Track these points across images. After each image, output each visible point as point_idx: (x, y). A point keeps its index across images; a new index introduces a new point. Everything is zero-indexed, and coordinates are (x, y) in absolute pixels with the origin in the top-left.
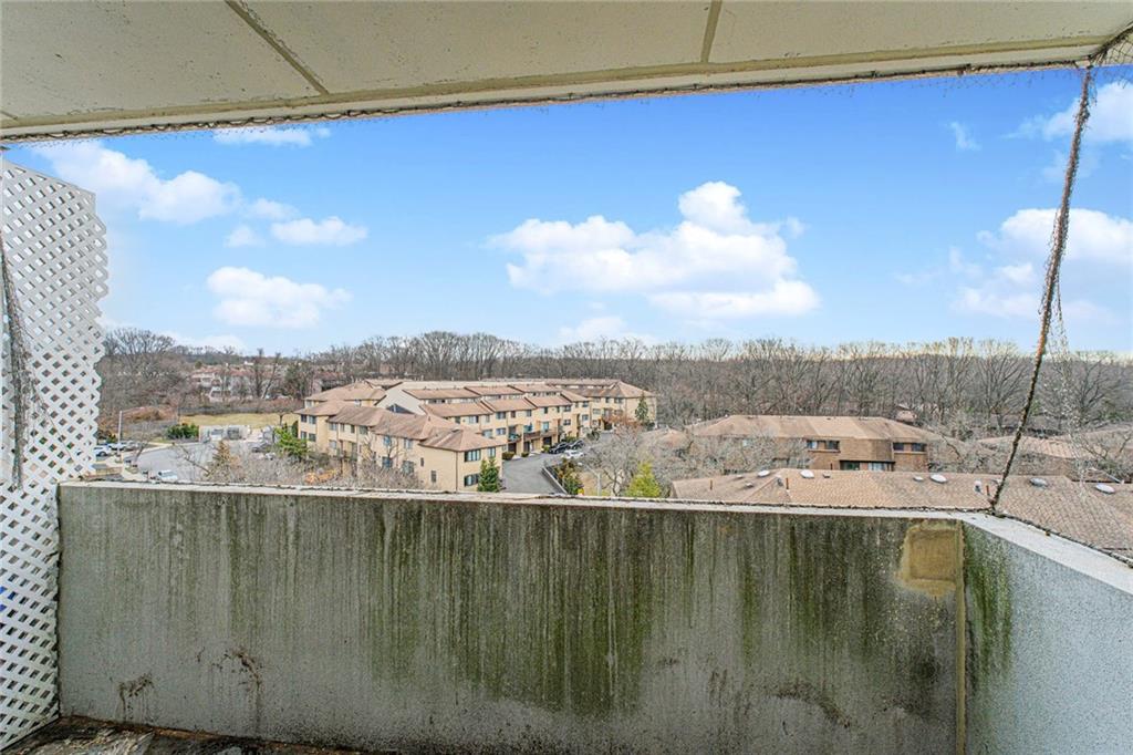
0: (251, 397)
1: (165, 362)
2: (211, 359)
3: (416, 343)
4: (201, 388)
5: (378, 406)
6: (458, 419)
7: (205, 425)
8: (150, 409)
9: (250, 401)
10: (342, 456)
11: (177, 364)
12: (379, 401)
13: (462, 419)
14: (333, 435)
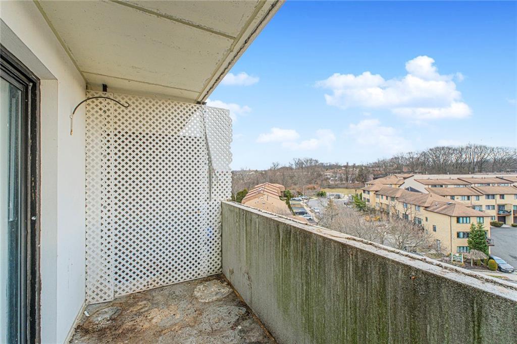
0: (344, 182)
1: (316, 169)
2: (331, 167)
3: (424, 154)
4: (327, 178)
5: (400, 187)
6: (452, 197)
7: (328, 192)
8: (311, 186)
9: (344, 184)
10: (382, 210)
11: (320, 169)
12: (401, 185)
13: (456, 197)
14: (378, 200)
